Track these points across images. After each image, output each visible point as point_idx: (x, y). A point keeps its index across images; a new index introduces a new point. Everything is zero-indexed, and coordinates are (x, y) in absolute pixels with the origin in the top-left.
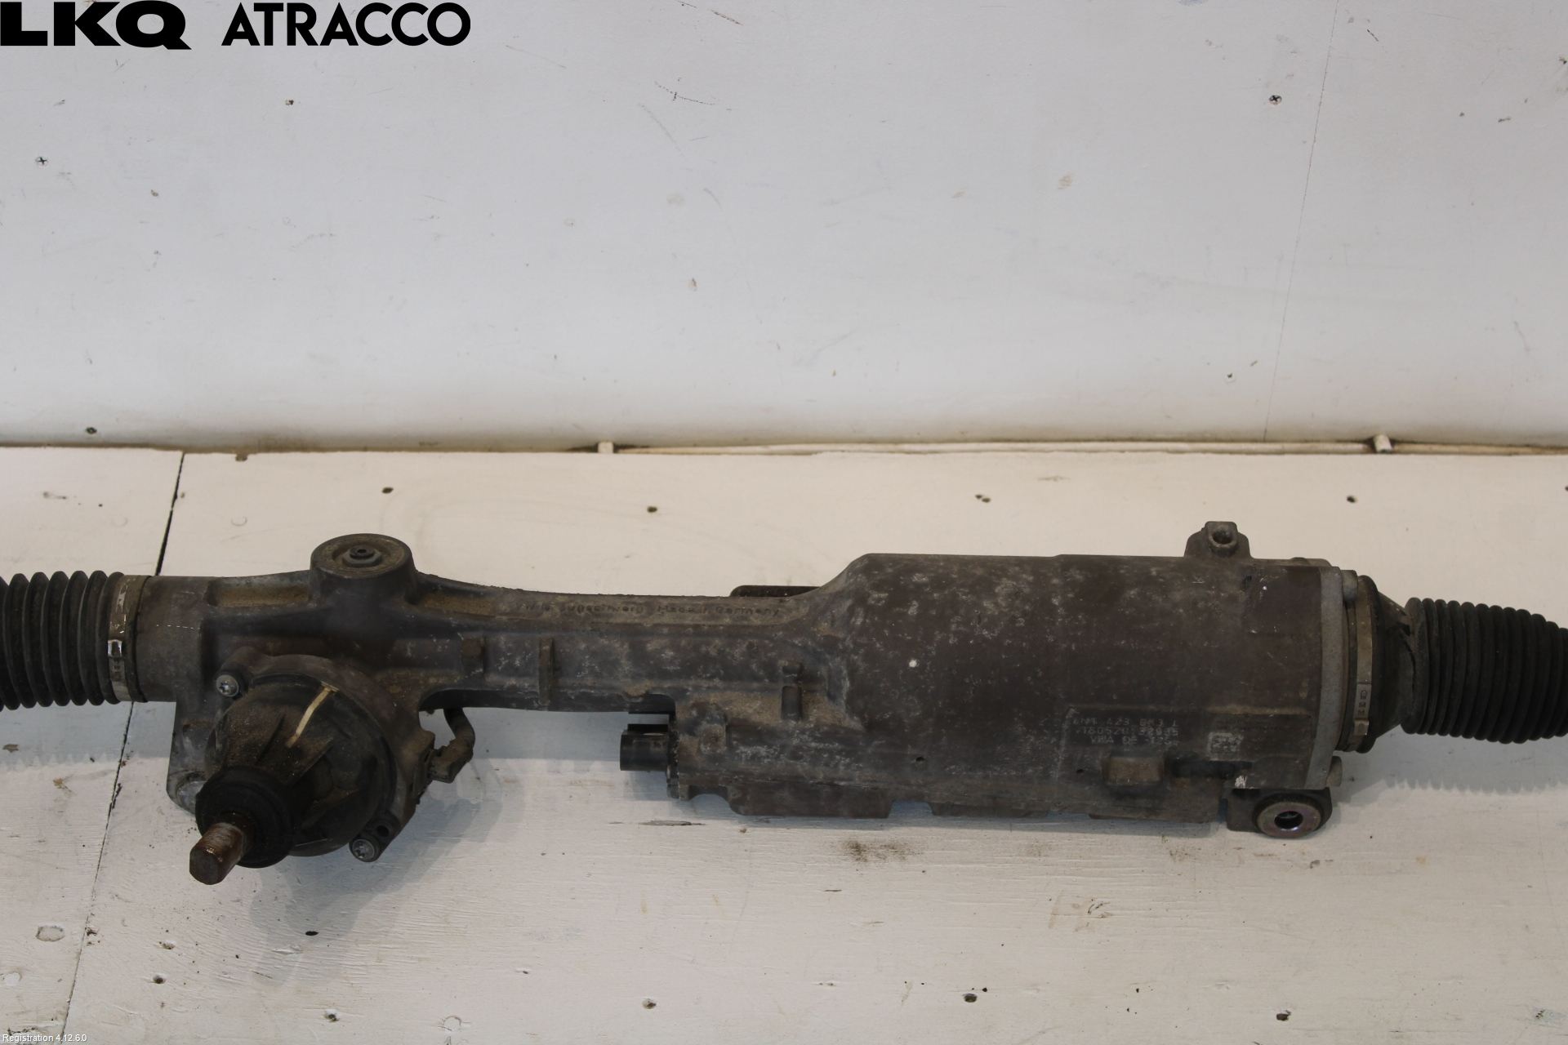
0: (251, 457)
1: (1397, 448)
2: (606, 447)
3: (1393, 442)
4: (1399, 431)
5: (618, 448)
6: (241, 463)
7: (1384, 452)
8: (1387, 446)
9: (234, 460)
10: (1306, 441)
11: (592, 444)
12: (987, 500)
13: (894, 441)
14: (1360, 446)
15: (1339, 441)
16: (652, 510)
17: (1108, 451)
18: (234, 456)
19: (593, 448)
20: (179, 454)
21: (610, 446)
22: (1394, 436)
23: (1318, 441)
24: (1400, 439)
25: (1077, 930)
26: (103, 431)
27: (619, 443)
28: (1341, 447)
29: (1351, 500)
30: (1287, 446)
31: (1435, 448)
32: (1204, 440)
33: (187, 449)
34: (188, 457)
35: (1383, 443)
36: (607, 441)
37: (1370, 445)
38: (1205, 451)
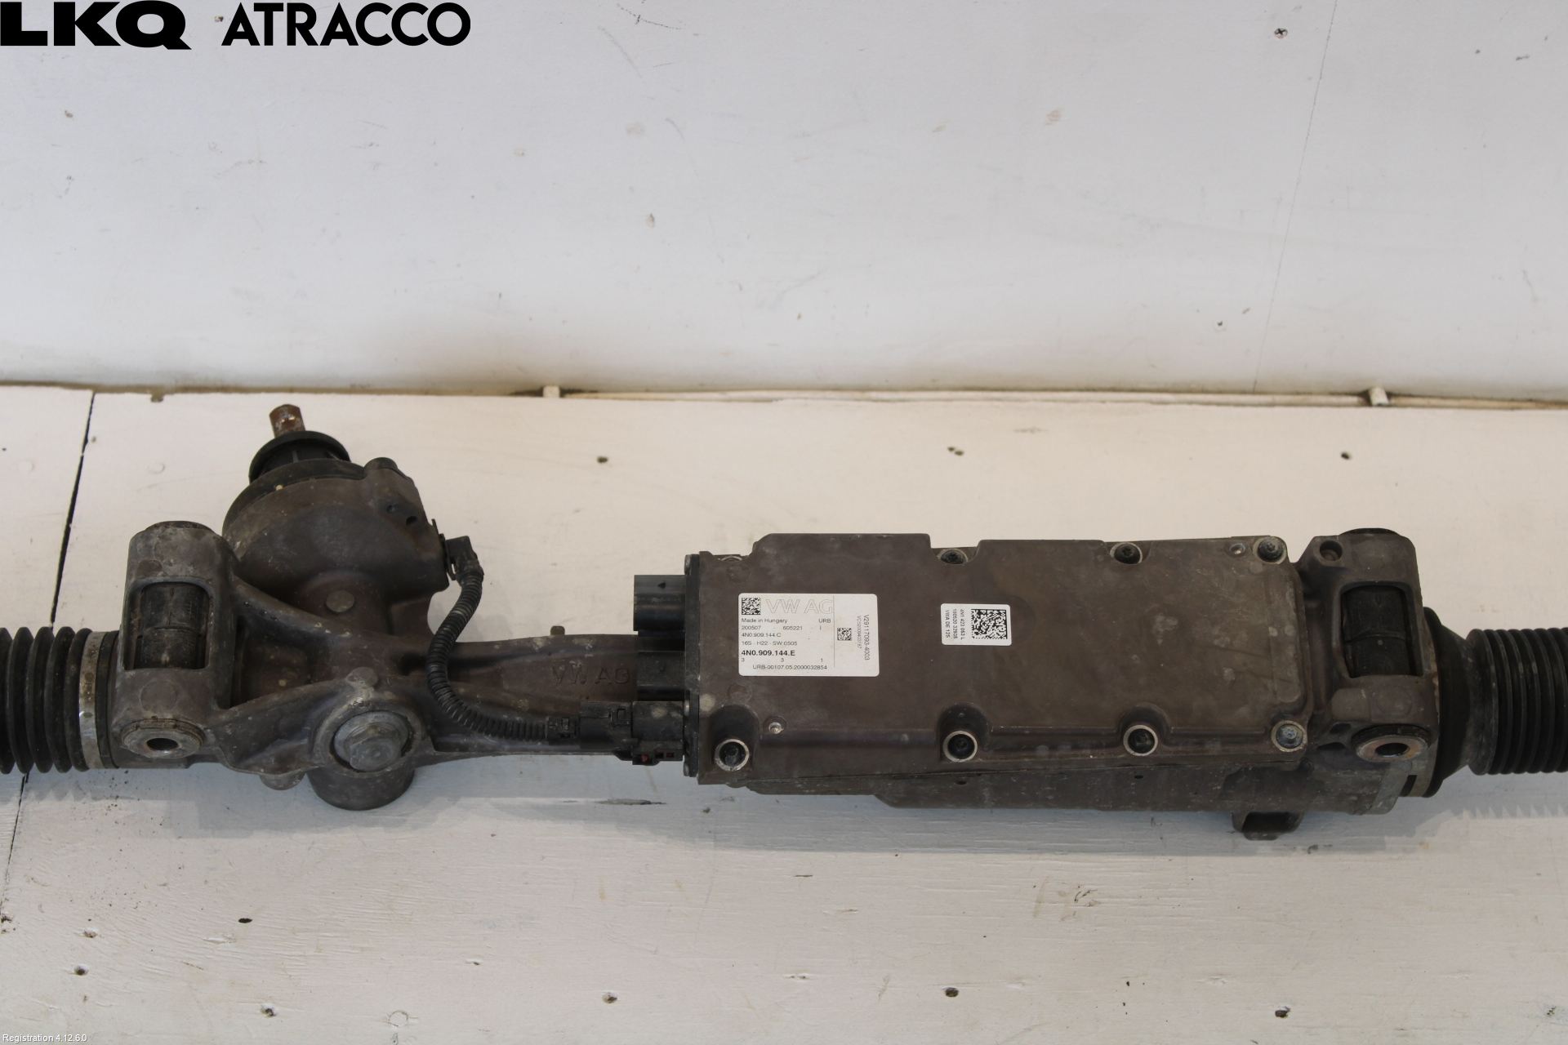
0: (167, 398)
1: (1393, 401)
2: (552, 392)
3: (1390, 395)
4: (1397, 383)
5: (564, 392)
6: (157, 405)
7: (1380, 405)
8: (1383, 399)
9: (149, 401)
10: (1298, 393)
11: (537, 388)
12: (959, 453)
13: (862, 389)
14: (1355, 399)
15: (1333, 394)
16: (602, 460)
17: (1089, 401)
18: (148, 397)
19: (538, 392)
20: (87, 393)
21: (556, 390)
22: (1390, 389)
23: (1310, 393)
24: (1397, 392)
25: (1063, 919)
26: (6, 368)
27: (566, 388)
28: (1334, 399)
29: (1345, 456)
30: (1278, 398)
31: (1434, 402)
32: (1190, 391)
33: (97, 389)
34: (98, 397)
35: (1379, 397)
36: (553, 385)
37: (1365, 398)
38: (1190, 403)
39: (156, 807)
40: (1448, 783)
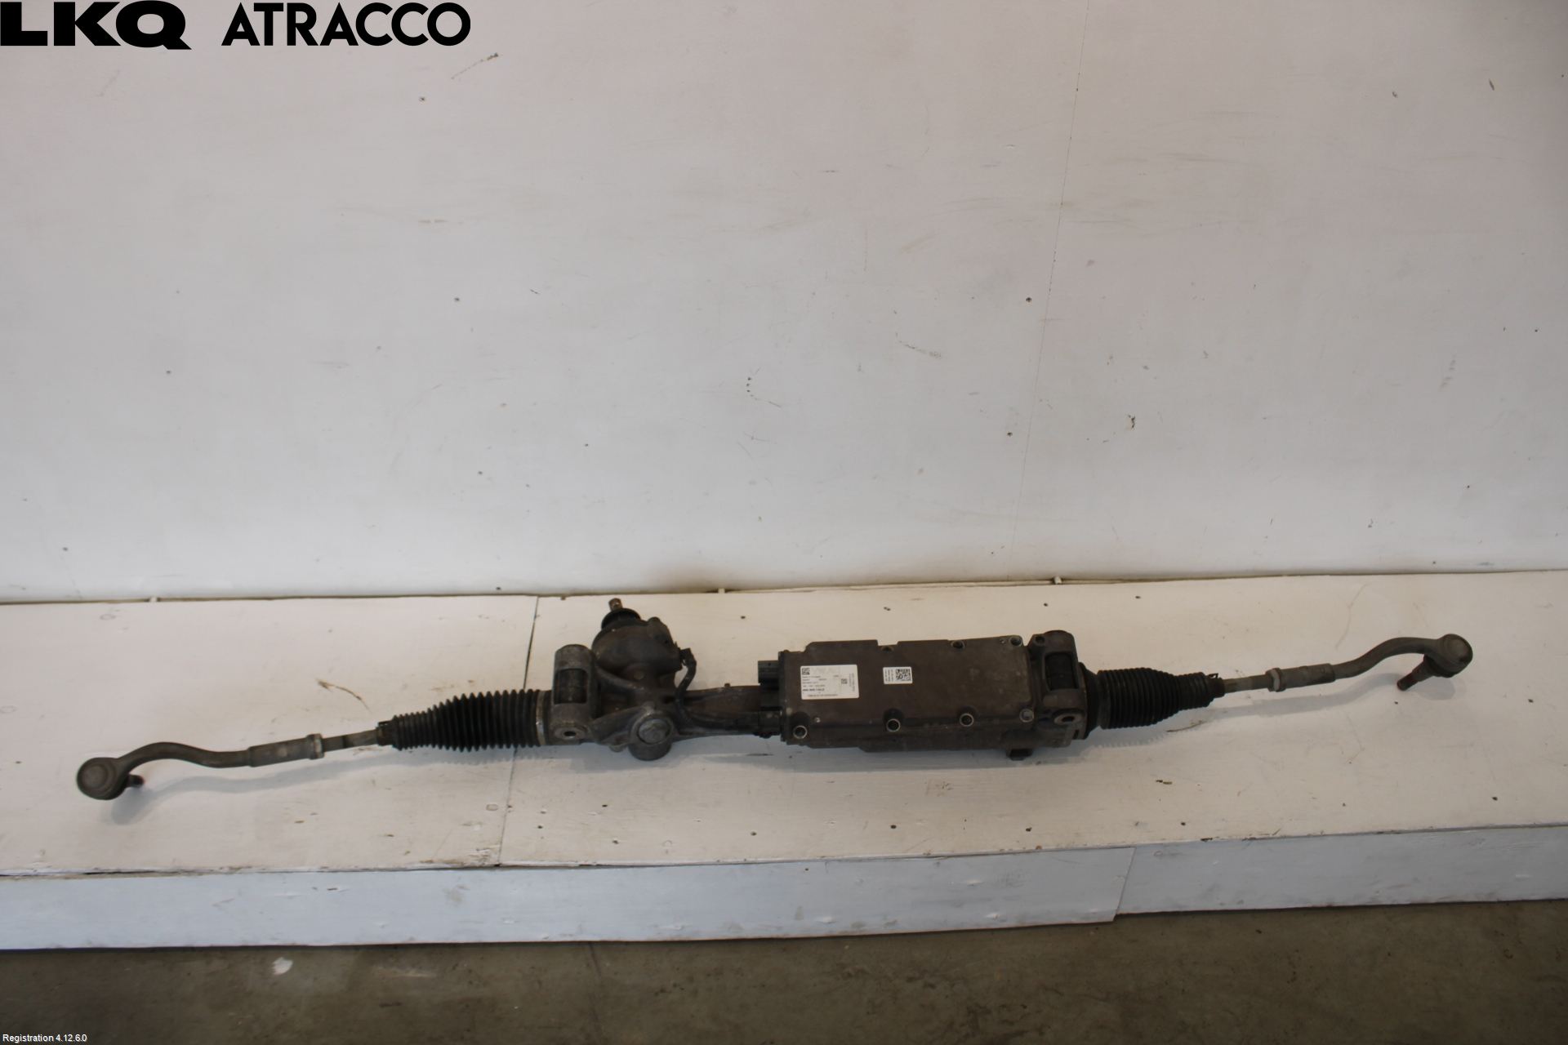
0: (567, 599)
1: (1064, 582)
2: (722, 591)
3: (1062, 580)
4: (1065, 575)
5: (727, 591)
6: (563, 601)
7: (1059, 584)
8: (1060, 581)
10: (1025, 581)
11: (715, 589)
12: (889, 610)
13: (847, 585)
14: (1048, 582)
15: (1040, 580)
16: (743, 617)
17: (940, 587)
18: (559, 598)
19: (716, 591)
20: (536, 598)
22: (1062, 577)
23: (1030, 580)
24: (1065, 578)
25: (938, 796)
26: (504, 589)
27: (727, 589)
28: (1040, 582)
29: (1046, 605)
30: (1018, 583)
31: (1080, 582)
32: (981, 581)
33: (540, 596)
34: (540, 599)
35: (1058, 581)
36: (721, 588)
37: (1052, 581)
38: (982, 586)
39: (568, 761)
40: (1092, 733)
